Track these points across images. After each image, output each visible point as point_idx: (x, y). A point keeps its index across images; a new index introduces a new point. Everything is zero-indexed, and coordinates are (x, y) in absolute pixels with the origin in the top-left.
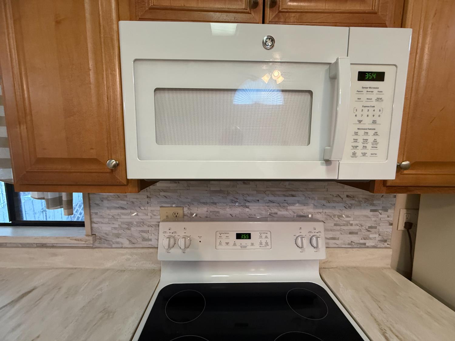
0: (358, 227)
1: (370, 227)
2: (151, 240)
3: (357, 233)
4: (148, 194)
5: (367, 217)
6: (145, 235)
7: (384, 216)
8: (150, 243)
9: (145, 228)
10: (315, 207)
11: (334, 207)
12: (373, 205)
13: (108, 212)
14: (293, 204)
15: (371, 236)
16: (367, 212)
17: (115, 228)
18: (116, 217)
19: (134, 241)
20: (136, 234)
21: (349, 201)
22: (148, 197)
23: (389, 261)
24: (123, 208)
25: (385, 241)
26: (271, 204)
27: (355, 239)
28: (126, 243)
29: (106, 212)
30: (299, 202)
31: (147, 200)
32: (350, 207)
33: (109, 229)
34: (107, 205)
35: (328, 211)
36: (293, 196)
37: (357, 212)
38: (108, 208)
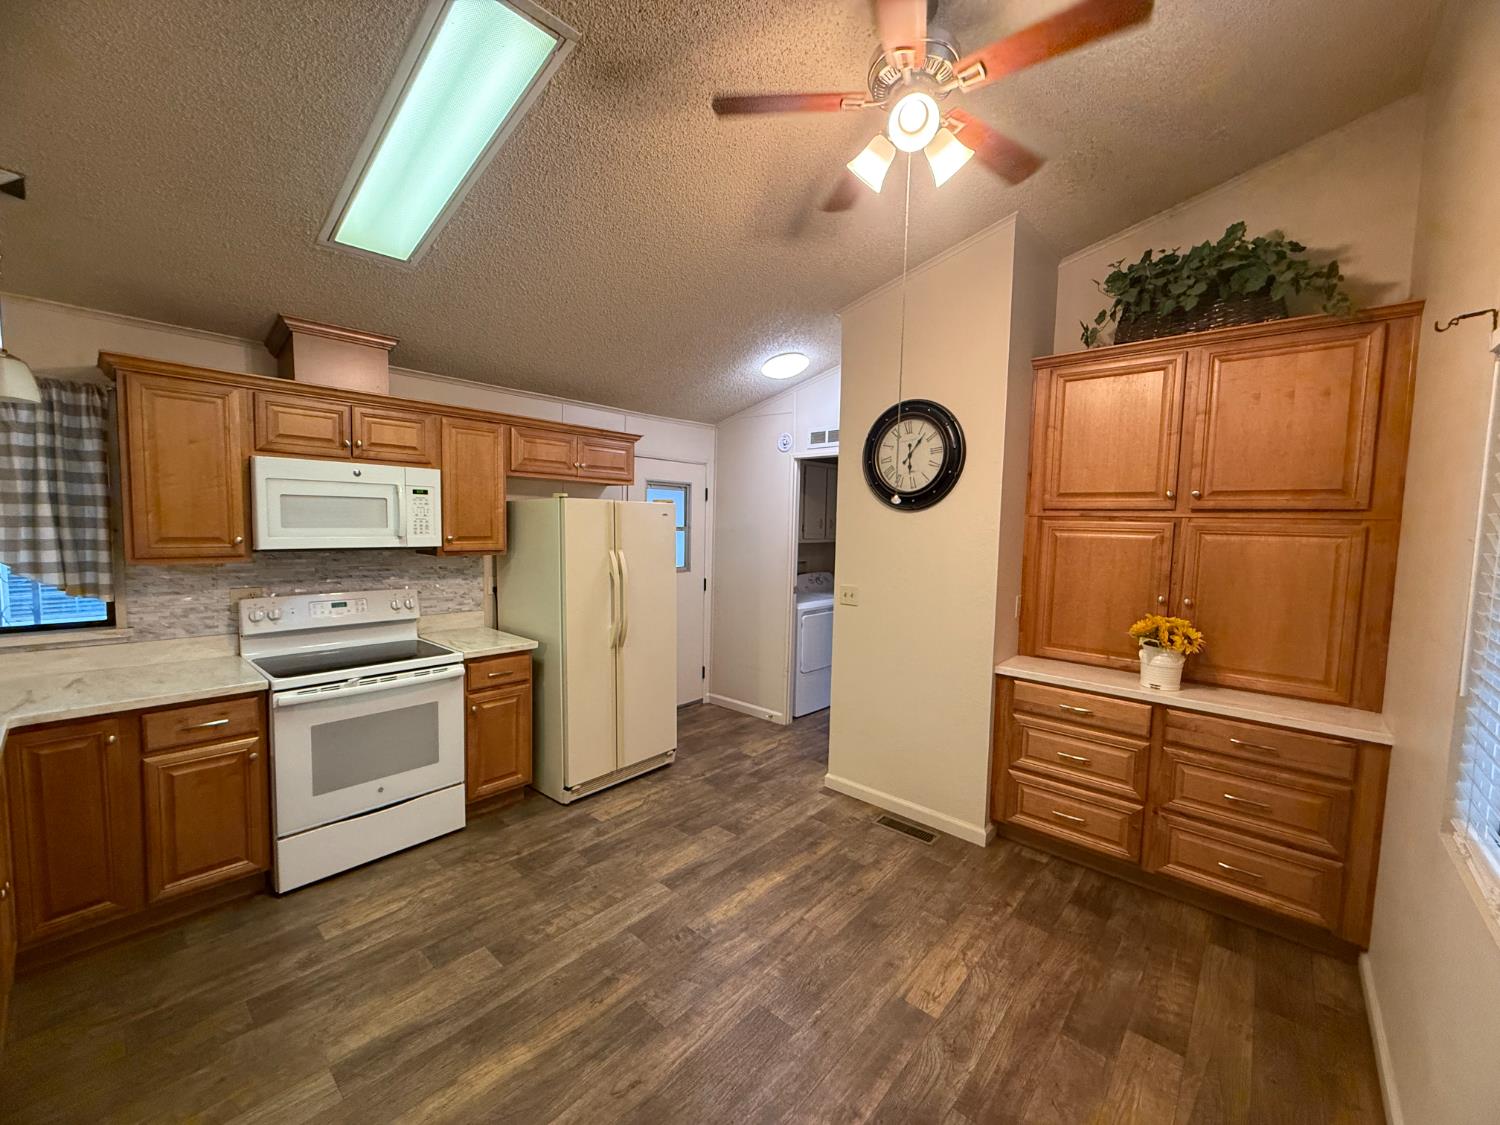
0: (451, 595)
1: (464, 594)
2: (217, 627)
3: (452, 600)
4: (214, 576)
5: (459, 585)
6: (208, 622)
7: (475, 583)
8: (216, 630)
9: (209, 614)
10: (411, 579)
11: (429, 578)
12: (463, 574)
13: (153, 599)
14: (388, 578)
15: (466, 602)
16: (459, 581)
17: (165, 618)
18: (167, 604)
19: (193, 629)
20: (197, 622)
21: (442, 573)
22: (214, 579)
23: (482, 622)
24: (178, 593)
25: (479, 605)
26: (365, 579)
27: (450, 605)
28: (180, 632)
29: (152, 600)
30: (394, 575)
31: (212, 582)
32: (444, 577)
33: (157, 619)
34: (154, 592)
35: (424, 582)
36: (388, 570)
37: (451, 581)
38: (154, 594)
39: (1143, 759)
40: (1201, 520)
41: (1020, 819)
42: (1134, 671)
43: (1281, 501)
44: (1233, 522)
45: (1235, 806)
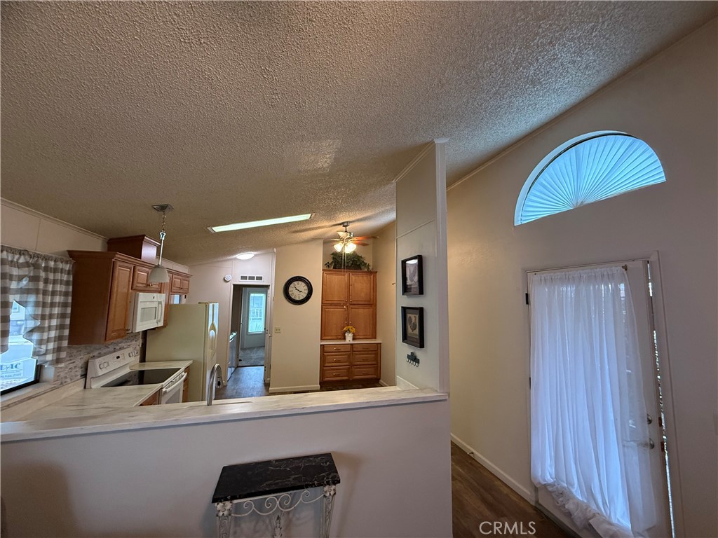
6: (76, 373)
20: (73, 374)
39: (349, 356)
40: (351, 306)
41: (327, 379)
42: (345, 339)
43: (363, 303)
44: (356, 306)
45: (364, 361)
